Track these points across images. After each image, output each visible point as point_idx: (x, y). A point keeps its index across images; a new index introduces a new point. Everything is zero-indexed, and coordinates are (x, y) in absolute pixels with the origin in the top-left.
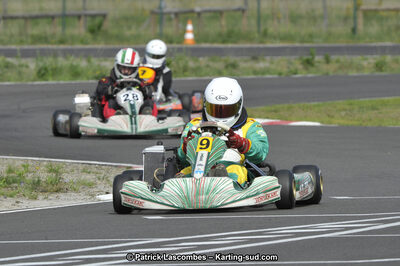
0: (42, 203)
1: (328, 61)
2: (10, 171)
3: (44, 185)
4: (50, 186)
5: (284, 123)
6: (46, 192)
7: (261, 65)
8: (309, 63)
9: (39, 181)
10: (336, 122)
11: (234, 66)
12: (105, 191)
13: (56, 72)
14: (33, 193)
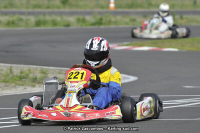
0: (38, 89)
1: (181, 18)
2: (22, 72)
3: (39, 80)
4: (42, 81)
5: (160, 49)
6: (40, 83)
9: (36, 78)
10: (186, 49)
11: (134, 20)
13: (45, 23)
14: (33, 84)
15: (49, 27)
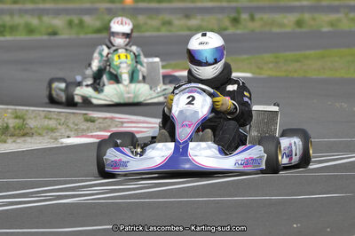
0: (11, 146)
1: (252, 19)
3: (12, 130)
4: (18, 131)
6: (13, 136)
7: (194, 22)
8: (236, 21)
9: (7, 127)
10: (266, 73)
11: (169, 23)
12: (67, 135)
13: (13, 29)
14: (3, 137)
15: (21, 37)
